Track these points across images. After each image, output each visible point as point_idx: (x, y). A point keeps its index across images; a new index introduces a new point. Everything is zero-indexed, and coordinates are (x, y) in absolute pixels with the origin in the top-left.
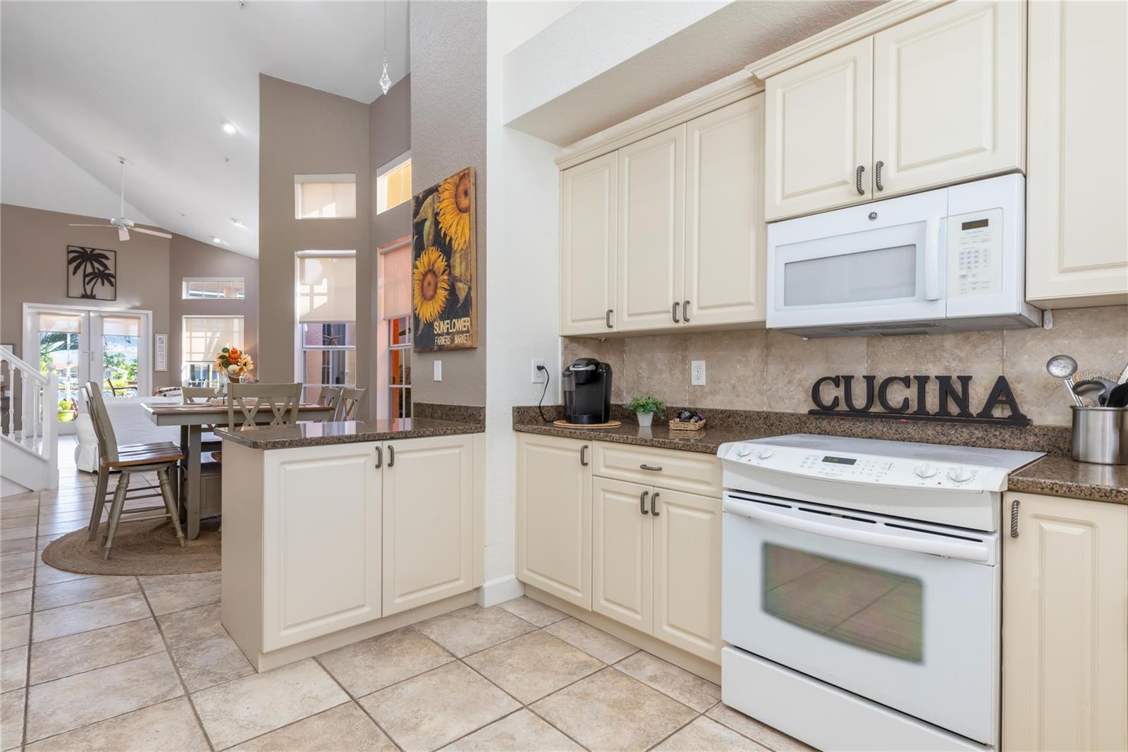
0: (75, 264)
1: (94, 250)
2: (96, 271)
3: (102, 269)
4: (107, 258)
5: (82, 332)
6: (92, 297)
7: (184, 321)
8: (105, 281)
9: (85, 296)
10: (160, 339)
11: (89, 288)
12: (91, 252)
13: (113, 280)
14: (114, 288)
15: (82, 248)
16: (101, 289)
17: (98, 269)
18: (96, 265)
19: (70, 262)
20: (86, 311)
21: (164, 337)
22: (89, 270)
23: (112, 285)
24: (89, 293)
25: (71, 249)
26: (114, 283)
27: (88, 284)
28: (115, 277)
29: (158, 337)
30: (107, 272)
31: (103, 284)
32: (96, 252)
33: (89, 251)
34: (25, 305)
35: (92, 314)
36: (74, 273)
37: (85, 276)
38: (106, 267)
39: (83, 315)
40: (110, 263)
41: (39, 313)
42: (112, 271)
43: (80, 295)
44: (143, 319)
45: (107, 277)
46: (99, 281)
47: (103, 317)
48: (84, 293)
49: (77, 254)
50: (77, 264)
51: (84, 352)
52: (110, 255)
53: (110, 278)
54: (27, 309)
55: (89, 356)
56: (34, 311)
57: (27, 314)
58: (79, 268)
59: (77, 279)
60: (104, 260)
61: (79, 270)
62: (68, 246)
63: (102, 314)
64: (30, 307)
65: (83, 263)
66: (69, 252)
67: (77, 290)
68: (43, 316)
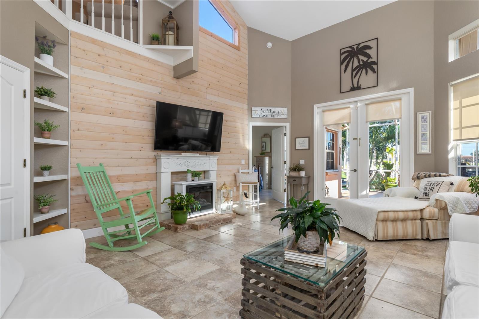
0: (345, 63)
1: (359, 44)
2: (361, 63)
3: (365, 59)
4: (369, 47)
5: (351, 122)
6: (358, 88)
7: (451, 89)
8: (368, 70)
9: (353, 89)
10: (423, 117)
11: (355, 81)
12: (357, 47)
13: (375, 67)
14: (376, 74)
15: (351, 47)
16: (366, 79)
17: (362, 60)
18: (361, 57)
19: (342, 63)
20: (355, 102)
21: (428, 115)
22: (356, 64)
23: (374, 71)
24: (355, 85)
25: (343, 51)
26: (376, 70)
27: (354, 78)
28: (377, 64)
29: (420, 115)
30: (370, 60)
31: (367, 73)
32: (361, 46)
33: (355, 47)
34: (315, 107)
35: (359, 104)
36: (345, 71)
37: (353, 71)
38: (369, 56)
39: (352, 106)
40: (372, 52)
41: (323, 111)
42: (374, 59)
43: (349, 89)
44: (405, 98)
46: (364, 71)
47: (367, 104)
48: (352, 87)
49: (347, 54)
50: (347, 62)
51: (354, 139)
52: (373, 44)
53: (372, 66)
54: (317, 109)
55: (357, 141)
56: (320, 110)
57: (316, 113)
58: (348, 66)
59: (347, 76)
60: (368, 51)
61: (348, 67)
62: (341, 49)
63: (367, 102)
64: (318, 108)
65: (352, 59)
66: (341, 54)
67: (347, 85)
68: (326, 113)
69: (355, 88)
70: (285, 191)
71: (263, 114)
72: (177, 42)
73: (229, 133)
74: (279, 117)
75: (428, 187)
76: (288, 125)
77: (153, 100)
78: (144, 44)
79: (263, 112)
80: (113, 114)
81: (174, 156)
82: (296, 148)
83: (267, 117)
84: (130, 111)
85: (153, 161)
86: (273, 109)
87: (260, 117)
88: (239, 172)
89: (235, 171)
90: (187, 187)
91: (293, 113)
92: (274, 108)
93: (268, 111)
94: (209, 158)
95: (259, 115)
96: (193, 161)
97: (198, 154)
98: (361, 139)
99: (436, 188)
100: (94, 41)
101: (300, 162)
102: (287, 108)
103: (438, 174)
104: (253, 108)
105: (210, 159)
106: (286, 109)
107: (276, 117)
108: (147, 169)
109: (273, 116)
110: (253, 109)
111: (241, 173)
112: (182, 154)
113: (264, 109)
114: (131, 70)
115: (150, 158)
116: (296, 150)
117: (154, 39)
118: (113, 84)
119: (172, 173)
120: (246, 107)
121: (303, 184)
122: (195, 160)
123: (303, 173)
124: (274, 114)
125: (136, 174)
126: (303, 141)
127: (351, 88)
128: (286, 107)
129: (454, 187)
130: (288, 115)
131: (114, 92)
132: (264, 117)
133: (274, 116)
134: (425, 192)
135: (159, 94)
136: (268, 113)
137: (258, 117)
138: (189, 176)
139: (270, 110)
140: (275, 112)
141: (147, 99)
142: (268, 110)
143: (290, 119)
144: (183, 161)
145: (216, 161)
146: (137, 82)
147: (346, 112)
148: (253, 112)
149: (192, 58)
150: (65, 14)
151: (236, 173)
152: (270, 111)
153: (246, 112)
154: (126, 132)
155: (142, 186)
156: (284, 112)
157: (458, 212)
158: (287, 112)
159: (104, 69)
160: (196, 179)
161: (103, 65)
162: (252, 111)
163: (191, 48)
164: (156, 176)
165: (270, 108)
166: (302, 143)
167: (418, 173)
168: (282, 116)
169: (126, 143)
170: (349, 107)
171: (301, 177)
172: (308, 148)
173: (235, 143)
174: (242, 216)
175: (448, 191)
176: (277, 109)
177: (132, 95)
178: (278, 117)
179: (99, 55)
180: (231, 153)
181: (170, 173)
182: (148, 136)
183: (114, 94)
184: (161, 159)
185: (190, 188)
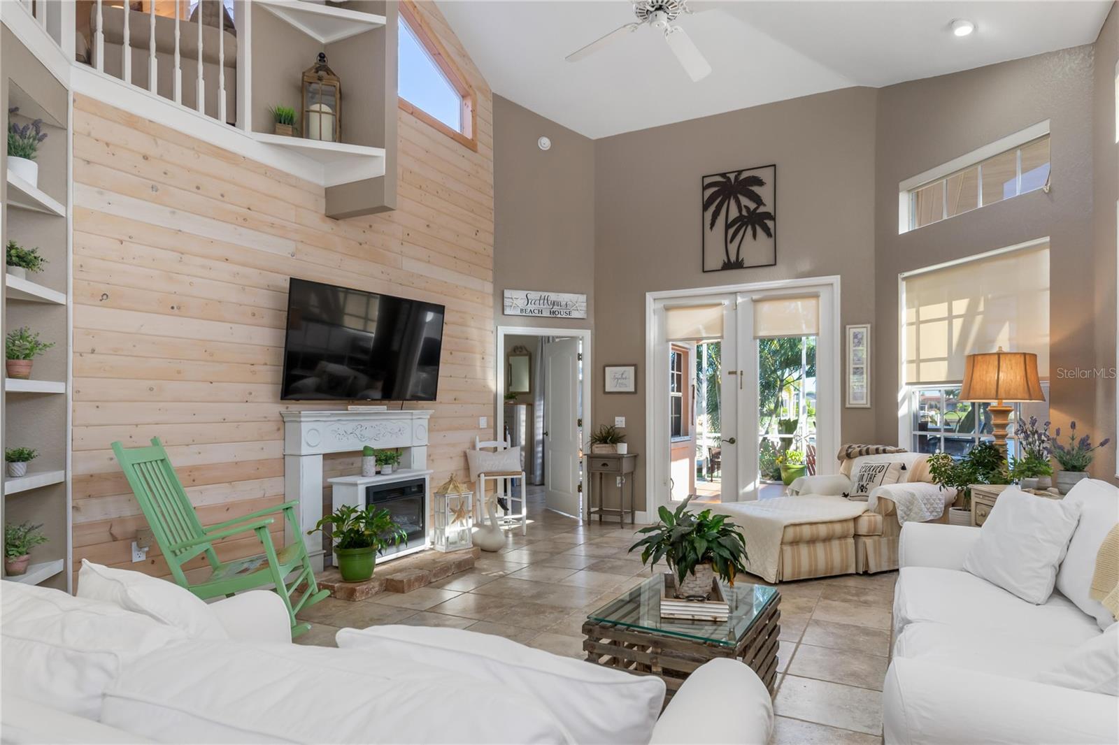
0: (712, 208)
1: (740, 172)
2: (744, 213)
3: (752, 206)
4: (760, 182)
5: (725, 336)
6: (739, 265)
7: (903, 286)
8: (759, 229)
9: (728, 266)
10: (855, 335)
11: (733, 248)
12: (736, 177)
13: (770, 223)
14: (772, 240)
15: (723, 175)
16: (754, 247)
17: (746, 207)
18: (745, 201)
19: (705, 207)
20: (731, 293)
21: (864, 330)
22: (734, 214)
23: (769, 235)
24: (733, 259)
25: (708, 181)
26: (772, 231)
27: (731, 242)
28: (773, 218)
29: (851, 331)
30: (762, 209)
31: (755, 236)
32: (744, 175)
33: (732, 177)
34: (649, 297)
35: (740, 300)
36: (712, 225)
37: (728, 227)
38: (758, 200)
39: (726, 302)
40: (764, 192)
41: (667, 309)
42: (768, 208)
43: (720, 266)
45: (759, 221)
46: (750, 231)
47: (756, 301)
48: (726, 261)
49: (716, 189)
50: (716, 207)
51: (730, 373)
52: (766, 175)
53: (766, 221)
54: (652, 303)
55: (737, 379)
56: (660, 305)
57: (652, 312)
58: (718, 215)
59: (716, 236)
60: (756, 189)
61: (719, 218)
62: (703, 177)
63: (755, 297)
64: (655, 299)
65: (724, 202)
66: (705, 188)
67: (716, 258)
68: (672, 314)
69: (733, 265)
70: (580, 490)
71: (530, 307)
72: (341, 133)
73: (451, 353)
74: (568, 316)
75: (866, 474)
76: (587, 334)
77: (278, 273)
78: (255, 129)
79: (530, 301)
80: (179, 308)
81: (332, 414)
82: (607, 390)
83: (540, 315)
84: (220, 302)
85: (276, 428)
86: (553, 296)
87: (524, 314)
88: (474, 447)
89: (465, 446)
90: (368, 489)
91: (597, 306)
92: (557, 294)
93: (542, 302)
94: (410, 417)
95: (522, 310)
96: (374, 424)
97: (385, 407)
98: (743, 373)
99: (879, 476)
100: (131, 121)
101: (616, 423)
102: (585, 296)
103: (881, 448)
104: (505, 291)
105: (412, 419)
106: (583, 298)
107: (559, 316)
108: (262, 449)
109: (554, 312)
110: (507, 293)
111: (481, 449)
112: (349, 407)
113: (534, 295)
114: (222, 196)
115: (269, 421)
116: (605, 393)
117: (282, 121)
118: (180, 231)
119: (327, 457)
120: (489, 288)
121: (624, 472)
122: (378, 423)
123: (623, 449)
124: (556, 308)
125: (236, 463)
126: (623, 374)
127: (725, 263)
128: (582, 294)
129: (907, 474)
130: (587, 312)
131: (182, 254)
132: (534, 314)
133: (557, 313)
134: (861, 483)
135: (290, 256)
136: (542, 306)
137: (518, 313)
138: (371, 461)
139: (547, 299)
140: (559, 304)
141: (263, 270)
142: (543, 297)
143: (592, 321)
144: (350, 426)
145: (425, 423)
146: (238, 228)
147: (711, 315)
148: (507, 302)
149: (383, 176)
150: (58, 47)
151: (468, 451)
152: (546, 301)
153: (490, 301)
154: (211, 355)
155: (249, 491)
156: (577, 303)
157: (914, 520)
158: (585, 304)
159: (158, 193)
160: (387, 469)
161: (154, 183)
162: (505, 299)
163: (381, 153)
164: (284, 465)
165: (546, 294)
166: (619, 379)
167: (848, 446)
168: (575, 315)
169: (211, 383)
170: (720, 304)
171: (620, 458)
172: (632, 389)
173: (466, 376)
174: (494, 554)
175: (897, 482)
176: (564, 298)
177: (227, 260)
178: (564, 316)
179: (146, 158)
180: (457, 402)
181: (322, 456)
182: (266, 364)
183: (181, 258)
184: (301, 422)
185: (375, 493)
